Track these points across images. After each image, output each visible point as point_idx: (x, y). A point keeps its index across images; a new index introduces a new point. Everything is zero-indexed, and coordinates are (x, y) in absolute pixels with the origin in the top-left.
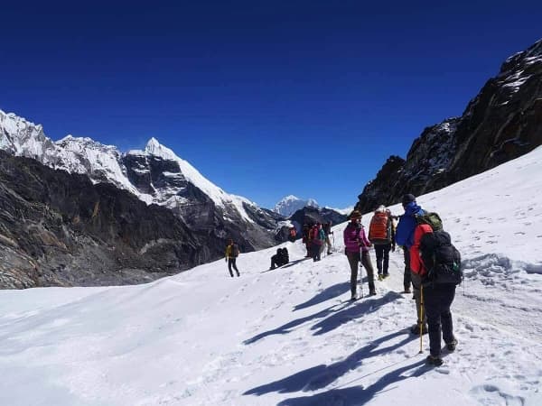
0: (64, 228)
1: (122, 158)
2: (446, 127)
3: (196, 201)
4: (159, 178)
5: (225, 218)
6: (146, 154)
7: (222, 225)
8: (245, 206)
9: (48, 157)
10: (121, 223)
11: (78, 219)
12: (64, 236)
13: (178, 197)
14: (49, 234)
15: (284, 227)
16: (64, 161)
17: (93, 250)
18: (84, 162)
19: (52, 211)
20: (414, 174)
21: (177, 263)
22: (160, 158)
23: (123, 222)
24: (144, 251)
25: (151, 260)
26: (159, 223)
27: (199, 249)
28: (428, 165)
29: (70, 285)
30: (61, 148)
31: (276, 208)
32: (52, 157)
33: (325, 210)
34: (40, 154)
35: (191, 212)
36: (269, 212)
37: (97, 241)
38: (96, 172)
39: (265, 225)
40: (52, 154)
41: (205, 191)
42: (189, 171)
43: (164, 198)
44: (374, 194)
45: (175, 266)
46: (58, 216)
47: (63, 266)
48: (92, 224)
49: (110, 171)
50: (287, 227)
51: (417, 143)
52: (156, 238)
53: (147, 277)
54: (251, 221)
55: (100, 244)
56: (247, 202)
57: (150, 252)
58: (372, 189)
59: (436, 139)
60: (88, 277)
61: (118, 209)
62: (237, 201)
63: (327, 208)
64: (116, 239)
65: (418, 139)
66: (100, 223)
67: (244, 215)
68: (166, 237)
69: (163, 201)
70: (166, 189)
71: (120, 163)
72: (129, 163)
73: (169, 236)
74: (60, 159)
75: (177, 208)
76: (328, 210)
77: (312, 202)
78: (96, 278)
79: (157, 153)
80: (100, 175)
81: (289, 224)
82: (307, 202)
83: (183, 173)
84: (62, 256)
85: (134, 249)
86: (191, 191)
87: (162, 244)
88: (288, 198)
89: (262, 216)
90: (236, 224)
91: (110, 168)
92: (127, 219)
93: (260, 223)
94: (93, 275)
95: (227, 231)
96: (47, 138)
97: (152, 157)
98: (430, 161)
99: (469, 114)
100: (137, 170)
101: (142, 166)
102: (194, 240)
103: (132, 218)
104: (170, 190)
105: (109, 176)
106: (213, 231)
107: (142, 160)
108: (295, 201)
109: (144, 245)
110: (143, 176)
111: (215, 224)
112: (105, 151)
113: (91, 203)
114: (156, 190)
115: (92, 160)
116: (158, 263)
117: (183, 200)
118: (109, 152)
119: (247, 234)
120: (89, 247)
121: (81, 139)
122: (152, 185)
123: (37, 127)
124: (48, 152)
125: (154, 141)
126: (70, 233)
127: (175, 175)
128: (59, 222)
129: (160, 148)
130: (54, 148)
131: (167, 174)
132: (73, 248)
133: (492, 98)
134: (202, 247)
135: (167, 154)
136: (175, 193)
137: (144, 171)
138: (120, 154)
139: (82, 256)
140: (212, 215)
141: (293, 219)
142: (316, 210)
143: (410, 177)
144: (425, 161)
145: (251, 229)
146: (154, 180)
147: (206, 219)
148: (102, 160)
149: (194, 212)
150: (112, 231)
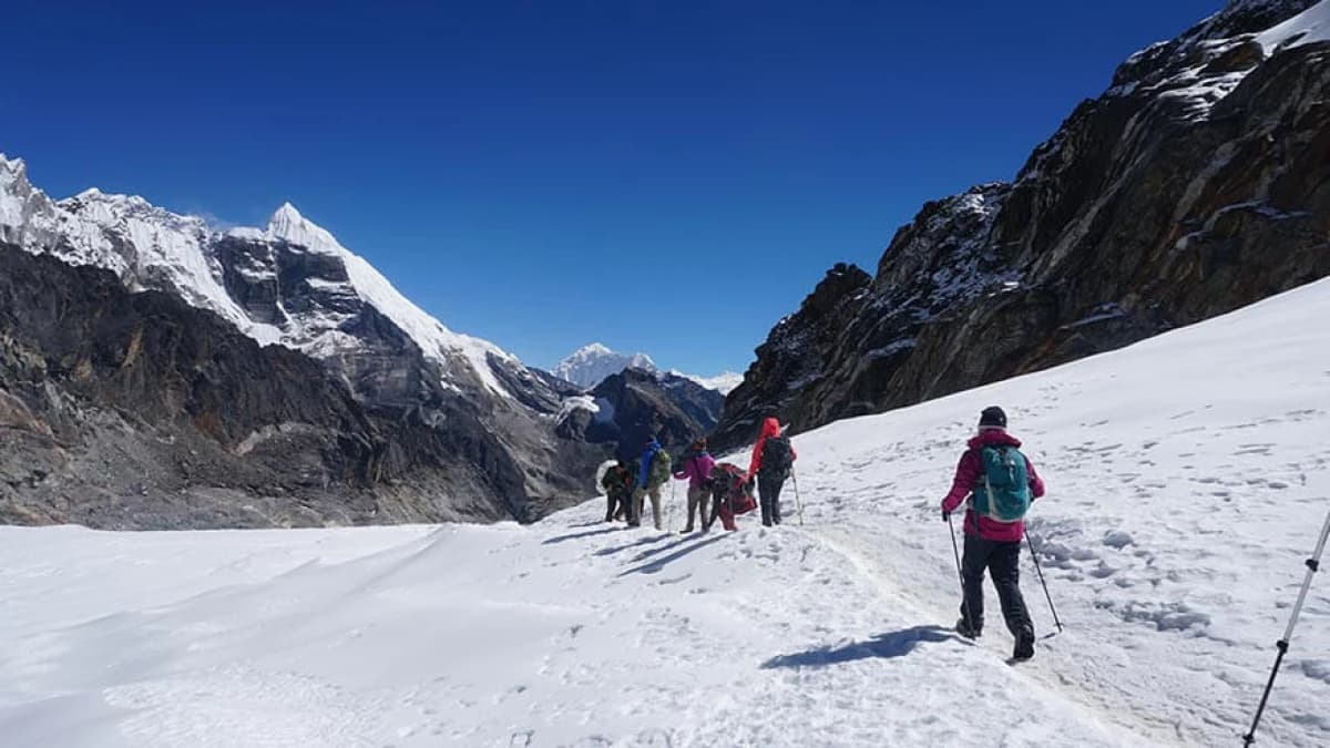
0: (49, 388)
1: (213, 244)
2: (976, 203)
3: (380, 345)
4: (297, 292)
5: (445, 385)
6: (270, 238)
7: (436, 400)
8: (492, 362)
9: (35, 232)
10: (195, 384)
11: (86, 370)
12: (47, 405)
13: (339, 335)
14: (10, 401)
15: (577, 410)
16: (75, 244)
17: (119, 441)
18: (122, 246)
19: (20, 349)
20: (896, 304)
21: (325, 479)
22: (302, 248)
23: (199, 381)
24: (245, 447)
25: (263, 469)
26: (286, 387)
27: (379, 449)
28: (929, 287)
29: (56, 520)
30: (69, 215)
31: (563, 369)
32: (45, 232)
33: (670, 378)
34: (15, 224)
35: (367, 366)
36: (545, 376)
37: (130, 421)
38: (151, 269)
39: (534, 404)
40: (47, 225)
41: (401, 325)
42: (367, 280)
43: (308, 336)
44: (794, 345)
45: (319, 485)
46: (36, 360)
47: (42, 476)
48: (121, 382)
49: (182, 270)
50: (585, 411)
51: (904, 238)
52: (278, 421)
53: (249, 507)
54: (503, 393)
55: (139, 427)
56: (498, 352)
57: (260, 451)
58: (791, 334)
59: (951, 228)
60: (102, 503)
61: (188, 353)
62: (474, 351)
63: (675, 373)
64: (180, 419)
65: (908, 227)
66: (142, 380)
67: (488, 379)
68: (303, 419)
69: (304, 340)
70: (313, 316)
71: (207, 255)
72: (229, 255)
73: (308, 417)
74: (64, 237)
75: (335, 358)
76: (678, 378)
77: (642, 358)
78: (123, 505)
79: (294, 237)
80: (159, 277)
81: (588, 403)
82: (632, 359)
83: (353, 282)
84: (41, 451)
85: (223, 443)
86: (369, 322)
87: (290, 434)
88: (590, 349)
89: (528, 384)
90: (470, 399)
91: (183, 263)
92: (208, 376)
93: (522, 398)
94: (115, 499)
95: (448, 411)
96: (35, 191)
97: (283, 246)
98: (936, 277)
99: (1033, 175)
100: (246, 272)
101: (259, 264)
102: (368, 429)
103: (221, 372)
104: (322, 319)
105: (180, 280)
106: (416, 411)
107: (259, 250)
108: (606, 357)
109: (246, 435)
110: (261, 284)
111: (421, 397)
112: (176, 227)
113: (123, 335)
114: (287, 316)
115: (142, 243)
116: (278, 477)
117: (351, 342)
118: (185, 230)
119: (492, 423)
120: (109, 433)
121: (120, 198)
122: (280, 305)
123: (11, 165)
124: (35, 220)
125: (289, 212)
126: (65, 399)
127: (334, 286)
128: (36, 375)
129: (303, 226)
130: (51, 213)
131: (316, 283)
132: (68, 435)
133: (1132, 122)
134: (386, 445)
135: (318, 239)
136: (334, 324)
137: (264, 275)
138: (208, 235)
139: (93, 453)
140: (416, 376)
141: (597, 394)
142: (652, 378)
143: (884, 311)
144: (921, 275)
145: (504, 411)
146: (286, 294)
147: (402, 385)
148: (164, 246)
149: (374, 368)
150: (171, 401)
